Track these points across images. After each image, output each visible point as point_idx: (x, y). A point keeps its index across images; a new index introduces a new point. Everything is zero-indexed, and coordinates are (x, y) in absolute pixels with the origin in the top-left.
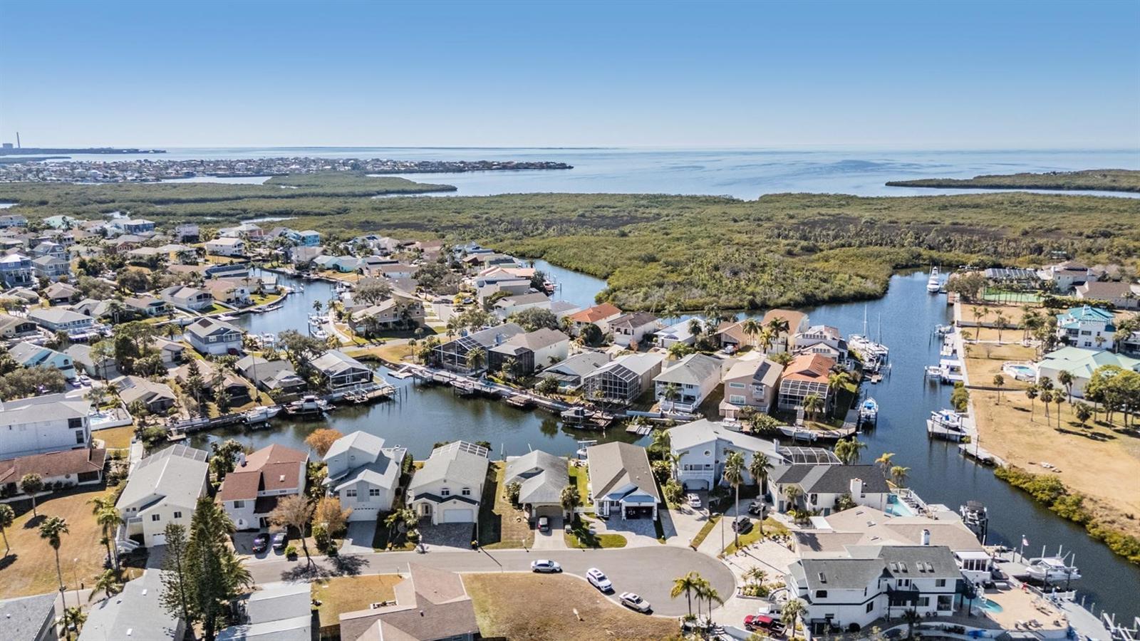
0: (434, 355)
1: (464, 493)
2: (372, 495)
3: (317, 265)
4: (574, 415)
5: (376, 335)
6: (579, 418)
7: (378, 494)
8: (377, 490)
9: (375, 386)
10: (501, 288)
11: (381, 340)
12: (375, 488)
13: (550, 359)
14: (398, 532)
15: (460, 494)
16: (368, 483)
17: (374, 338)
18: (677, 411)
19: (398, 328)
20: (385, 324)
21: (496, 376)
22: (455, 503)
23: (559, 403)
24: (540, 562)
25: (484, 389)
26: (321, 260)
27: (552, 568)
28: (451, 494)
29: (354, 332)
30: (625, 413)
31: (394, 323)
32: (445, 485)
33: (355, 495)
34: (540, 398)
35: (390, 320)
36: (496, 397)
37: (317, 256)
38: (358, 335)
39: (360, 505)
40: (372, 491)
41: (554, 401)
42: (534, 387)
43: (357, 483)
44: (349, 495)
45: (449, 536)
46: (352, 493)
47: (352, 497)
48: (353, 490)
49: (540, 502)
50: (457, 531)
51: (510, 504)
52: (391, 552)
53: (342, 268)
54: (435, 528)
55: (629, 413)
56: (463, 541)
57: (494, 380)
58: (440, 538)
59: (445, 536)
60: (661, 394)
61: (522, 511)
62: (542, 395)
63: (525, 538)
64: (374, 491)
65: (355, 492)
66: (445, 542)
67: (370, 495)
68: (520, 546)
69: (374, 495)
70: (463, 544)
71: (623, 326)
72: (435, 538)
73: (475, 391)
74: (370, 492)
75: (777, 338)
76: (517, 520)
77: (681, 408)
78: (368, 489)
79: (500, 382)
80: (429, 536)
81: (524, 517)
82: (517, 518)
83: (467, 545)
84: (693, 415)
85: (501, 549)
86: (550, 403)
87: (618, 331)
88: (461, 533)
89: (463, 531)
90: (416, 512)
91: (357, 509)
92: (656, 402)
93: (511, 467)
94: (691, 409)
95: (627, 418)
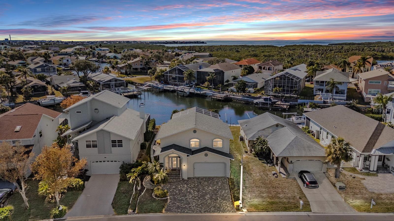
0: (163, 77)
2: (114, 146)
3: (107, 57)
4: (264, 101)
5: (131, 74)
6: (267, 104)
7: (121, 146)
8: (120, 141)
10: (194, 56)
11: (134, 76)
12: (117, 139)
13: (233, 78)
14: (143, 188)
15: (211, 145)
16: (109, 133)
17: (130, 75)
18: (335, 99)
19: (143, 71)
20: (136, 69)
21: (201, 86)
22: (206, 155)
23: (247, 97)
25: (196, 92)
26: (108, 55)
28: (202, 146)
29: (120, 72)
30: (297, 102)
31: (141, 68)
33: (95, 146)
34: (234, 95)
35: (139, 67)
36: (204, 96)
37: (107, 54)
38: (121, 73)
39: (101, 157)
40: (114, 141)
41: (244, 96)
42: (228, 90)
43: (97, 132)
44: (88, 146)
45: (203, 192)
46: (92, 144)
47: (92, 149)
48: (92, 141)
49: (300, 156)
50: (210, 188)
51: (257, 158)
52: (135, 214)
53: (118, 57)
54: (185, 184)
55: (300, 101)
56: (221, 199)
57: (201, 88)
58: (193, 195)
59: (199, 193)
60: (319, 90)
61: (274, 165)
62: (234, 94)
63: (294, 197)
64: (117, 142)
65: (95, 143)
66: (201, 201)
67: (112, 147)
68: (296, 208)
69: (116, 147)
70: (223, 204)
71: (268, 65)
72: (186, 196)
73: (190, 93)
74: (112, 143)
75: (364, 67)
76: (274, 175)
77: (338, 97)
78: (110, 139)
79: (205, 89)
80: (180, 194)
81: (280, 173)
82: (273, 173)
83: (229, 206)
84: (348, 102)
85: (272, 211)
86: (241, 98)
87: (264, 69)
88: (215, 190)
89: (217, 187)
90: (163, 165)
91: (99, 162)
92: (315, 95)
93: (246, 126)
94: (345, 98)
95: (299, 105)
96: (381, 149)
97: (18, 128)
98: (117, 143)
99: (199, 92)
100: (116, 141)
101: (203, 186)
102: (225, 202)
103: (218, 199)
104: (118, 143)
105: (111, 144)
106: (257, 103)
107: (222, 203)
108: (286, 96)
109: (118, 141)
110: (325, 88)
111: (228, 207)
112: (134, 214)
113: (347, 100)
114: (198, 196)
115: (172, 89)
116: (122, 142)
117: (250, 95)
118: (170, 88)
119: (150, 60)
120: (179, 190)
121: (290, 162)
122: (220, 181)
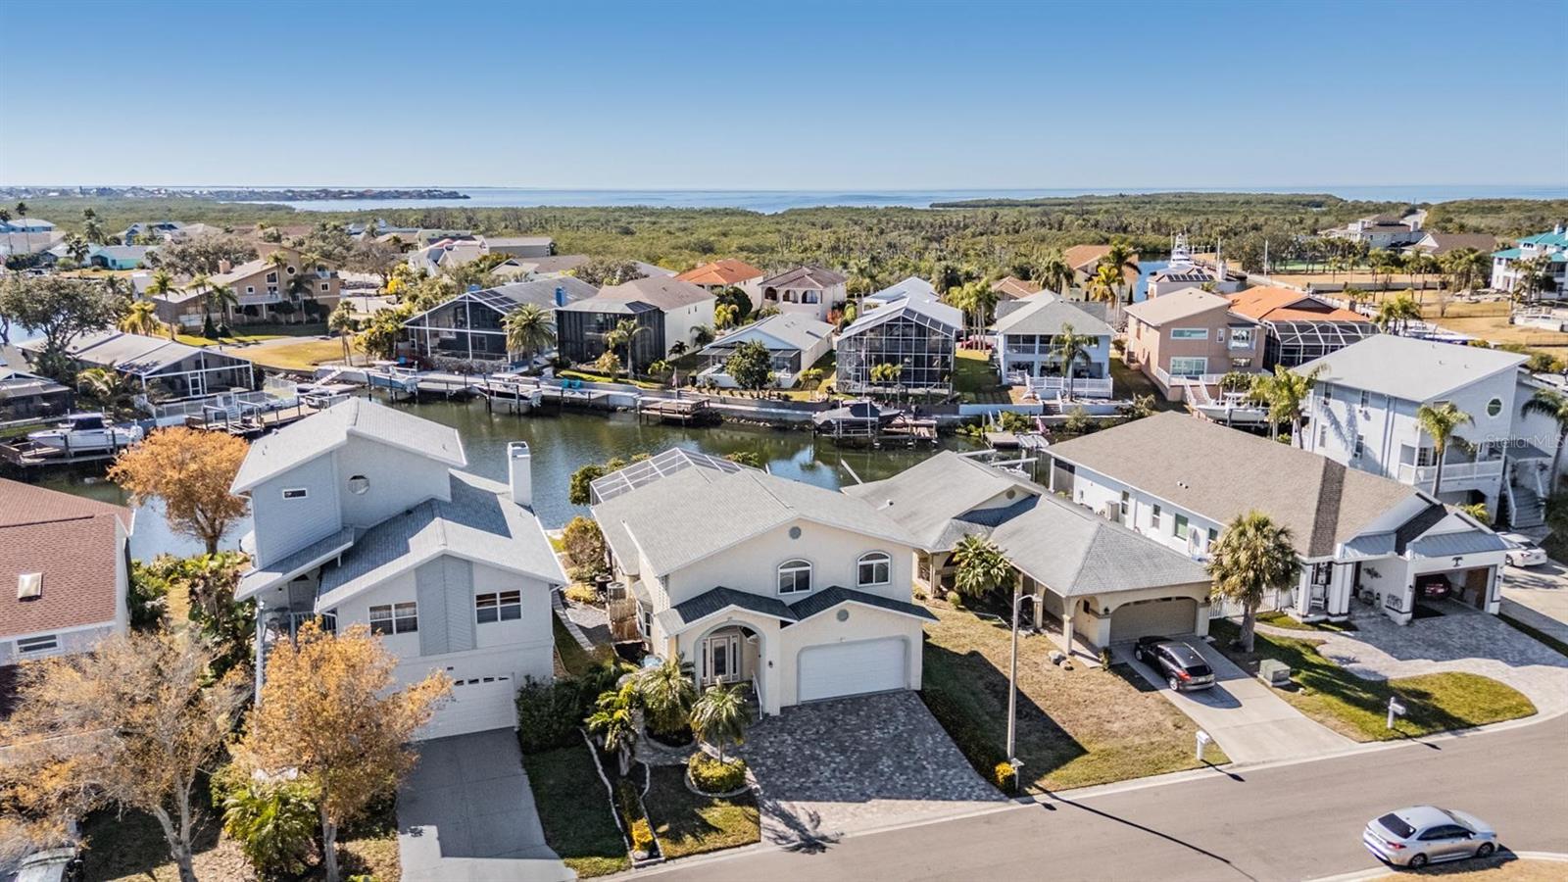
0: (405, 340)
1: (866, 575)
2: (484, 618)
3: (56, 259)
4: (852, 417)
5: (232, 333)
6: (863, 425)
7: (515, 614)
8: (512, 596)
9: (272, 402)
11: (250, 339)
12: (498, 588)
13: (696, 334)
15: (849, 579)
16: (468, 563)
17: (228, 335)
18: (1078, 397)
19: (282, 318)
20: (252, 310)
21: (579, 371)
22: (843, 616)
23: (778, 406)
24: (1420, 818)
25: (568, 394)
27: (1476, 842)
28: (818, 584)
29: (175, 328)
30: (957, 413)
31: (271, 307)
32: (796, 549)
33: (408, 626)
34: (724, 401)
35: (263, 300)
36: (603, 410)
37: (54, 245)
38: (183, 331)
39: (435, 667)
40: (485, 599)
41: (763, 403)
42: (694, 381)
43: (420, 570)
44: (382, 627)
45: (861, 752)
46: (394, 619)
47: (396, 637)
48: (398, 606)
49: (1134, 587)
50: (878, 733)
51: (970, 615)
52: (660, 862)
53: (114, 262)
54: (782, 731)
55: (966, 410)
56: (935, 767)
57: (582, 379)
58: (833, 765)
59: (848, 758)
60: (1018, 366)
61: (1037, 631)
62: (725, 394)
63: (1159, 728)
64: (498, 599)
65: (407, 614)
66: (870, 783)
67: (479, 621)
68: (1181, 757)
69: (496, 619)
70: (950, 782)
71: (799, 285)
72: (809, 771)
73: (545, 400)
74: (479, 605)
75: (1121, 283)
76: (1057, 662)
77: (1086, 391)
78: (471, 591)
79: (601, 381)
80: (784, 768)
81: (1073, 653)
82: (1053, 658)
83: (972, 783)
84: (1119, 403)
85: (1117, 780)
86: (754, 409)
87: (786, 298)
88: (898, 737)
89: (901, 728)
90: (692, 669)
91: (481, 681)
92: (1009, 387)
93: (891, 504)
94: (1109, 390)
95: (966, 422)
96: (1358, 542)
97: (27, 583)
98: (499, 606)
99: (578, 395)
100: (494, 596)
101: (848, 730)
102: (956, 774)
103: (924, 768)
104: (502, 602)
105: (476, 608)
106: (828, 423)
107: (948, 778)
108: (915, 396)
109: (502, 595)
110: (1038, 359)
111: (972, 787)
112: (659, 865)
113: (1115, 398)
114: (851, 767)
115: (455, 388)
116: (518, 600)
117: (787, 398)
118: (447, 383)
119: (310, 271)
120: (773, 755)
121: (1101, 612)
122: (894, 705)
